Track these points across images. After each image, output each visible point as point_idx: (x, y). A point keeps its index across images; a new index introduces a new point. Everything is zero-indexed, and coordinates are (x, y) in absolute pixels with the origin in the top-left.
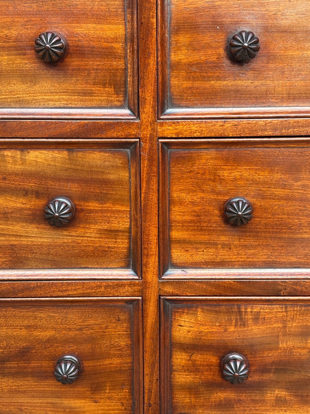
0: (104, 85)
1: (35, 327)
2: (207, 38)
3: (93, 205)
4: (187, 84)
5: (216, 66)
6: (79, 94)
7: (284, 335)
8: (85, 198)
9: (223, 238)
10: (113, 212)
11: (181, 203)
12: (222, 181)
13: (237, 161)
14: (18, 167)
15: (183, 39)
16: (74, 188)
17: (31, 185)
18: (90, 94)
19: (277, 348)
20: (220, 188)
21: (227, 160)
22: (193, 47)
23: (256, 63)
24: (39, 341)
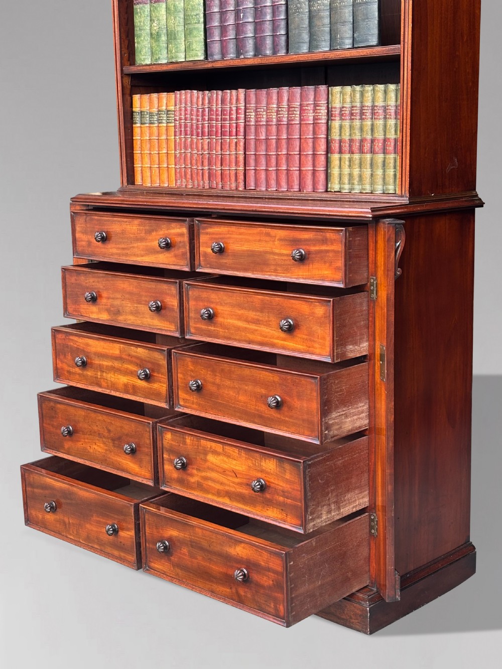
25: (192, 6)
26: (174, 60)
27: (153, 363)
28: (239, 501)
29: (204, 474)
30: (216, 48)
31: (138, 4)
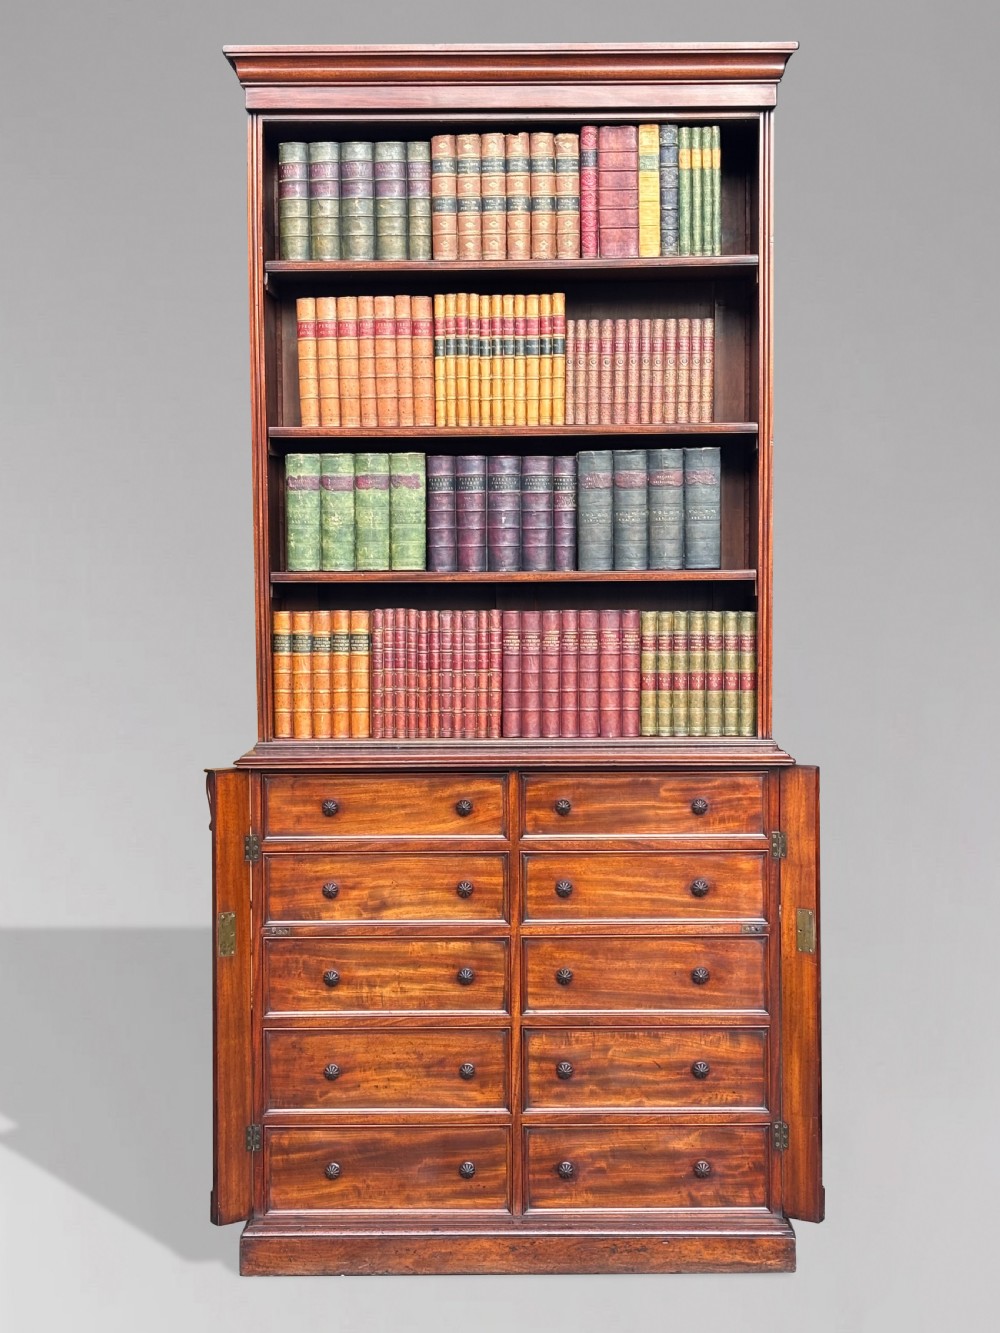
0: (492, 907)
1: (449, 1046)
2: (545, 884)
3: (484, 973)
4: (535, 907)
5: (550, 898)
6: (478, 912)
7: (594, 1050)
8: (480, 969)
9: (557, 992)
10: (496, 976)
11: (533, 971)
12: (555, 959)
13: (564, 948)
14: (444, 952)
15: (533, 884)
16: (474, 963)
17: (450, 961)
18: (484, 912)
19: (590, 1059)
20: (554, 963)
21: (558, 948)
22: (538, 888)
23: (573, 897)
24: (451, 1054)
25: (407, 499)
26: (372, 568)
27: (481, 959)
28: (664, 1098)
29: (602, 1077)
30: (444, 556)
31: (298, 489)
